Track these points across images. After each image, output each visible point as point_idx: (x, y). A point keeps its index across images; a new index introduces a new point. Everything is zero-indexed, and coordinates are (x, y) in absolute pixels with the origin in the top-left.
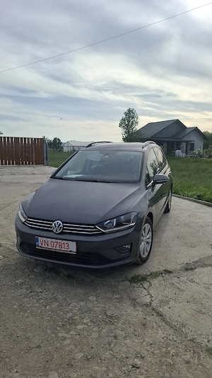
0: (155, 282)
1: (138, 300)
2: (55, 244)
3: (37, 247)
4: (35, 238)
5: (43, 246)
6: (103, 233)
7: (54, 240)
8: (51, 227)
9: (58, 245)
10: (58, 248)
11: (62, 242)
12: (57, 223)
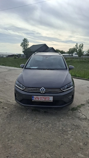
1: (80, 117)
2: (42, 98)
3: (33, 101)
4: (31, 96)
5: (36, 100)
6: (63, 92)
7: (42, 97)
8: (39, 91)
9: (44, 98)
10: (44, 100)
11: (46, 97)
12: (43, 89)
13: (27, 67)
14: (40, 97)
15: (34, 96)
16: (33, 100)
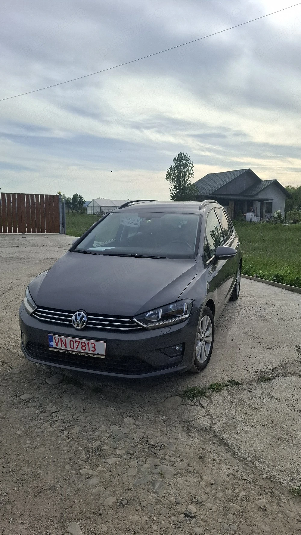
0: (217, 397)
1: (193, 423)
2: (76, 344)
3: (50, 349)
4: (47, 336)
5: (59, 347)
6: (144, 329)
7: (74, 339)
8: (70, 321)
9: (80, 346)
10: (80, 349)
11: (86, 341)
12: (79, 314)
13: (79, 247)
14: (68, 339)
15: (54, 336)
16: (52, 347)
